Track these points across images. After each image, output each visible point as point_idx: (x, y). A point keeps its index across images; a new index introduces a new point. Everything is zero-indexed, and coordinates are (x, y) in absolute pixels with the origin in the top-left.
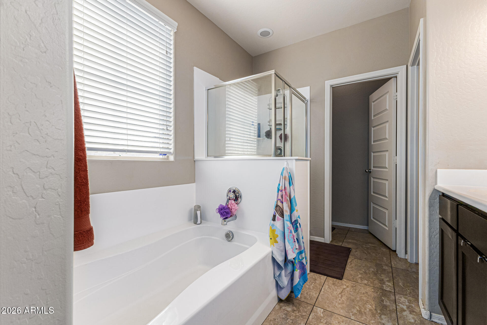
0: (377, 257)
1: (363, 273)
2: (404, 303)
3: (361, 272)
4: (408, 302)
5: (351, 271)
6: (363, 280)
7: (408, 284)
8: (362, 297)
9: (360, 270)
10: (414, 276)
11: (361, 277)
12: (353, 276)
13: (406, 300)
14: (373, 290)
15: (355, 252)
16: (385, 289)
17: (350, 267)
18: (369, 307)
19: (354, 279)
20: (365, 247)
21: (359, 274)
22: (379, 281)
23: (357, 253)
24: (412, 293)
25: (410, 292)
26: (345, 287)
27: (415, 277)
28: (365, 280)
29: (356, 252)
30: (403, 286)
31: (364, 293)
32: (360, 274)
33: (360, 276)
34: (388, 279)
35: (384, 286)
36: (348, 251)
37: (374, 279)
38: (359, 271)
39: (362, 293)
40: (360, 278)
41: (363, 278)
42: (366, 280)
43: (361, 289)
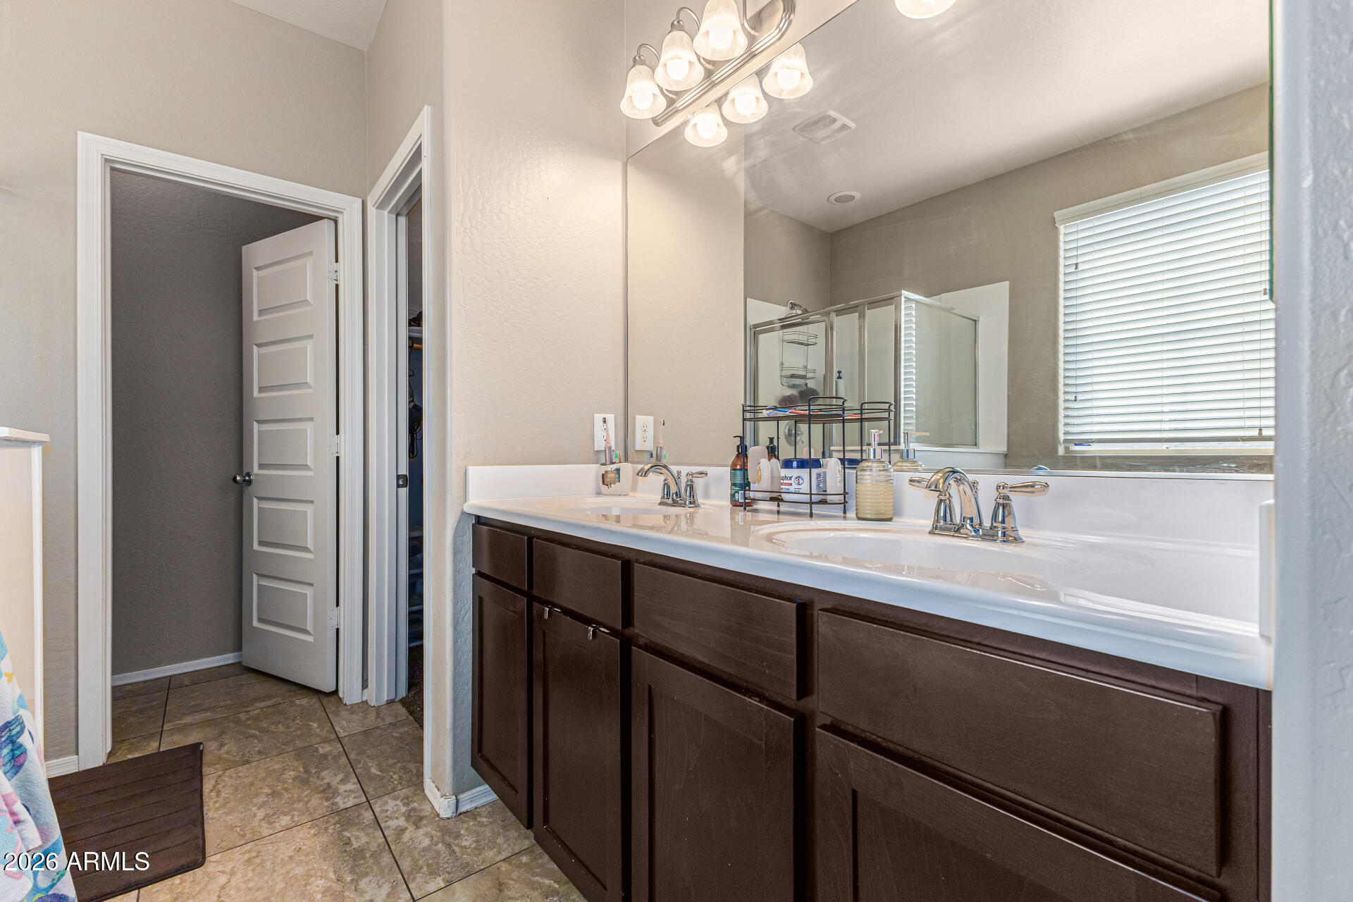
0: (292, 730)
1: (266, 799)
2: (396, 812)
3: (262, 799)
4: (404, 804)
5: (227, 814)
6: (274, 822)
7: (390, 761)
8: (288, 872)
9: (257, 795)
10: (395, 734)
11: (267, 815)
12: (238, 829)
13: (398, 802)
14: (312, 831)
15: (220, 750)
16: (342, 806)
17: (217, 805)
18: (318, 887)
19: (244, 835)
20: (248, 719)
21: (256, 811)
22: (322, 795)
23: (226, 748)
24: (404, 776)
25: (400, 778)
26: (222, 880)
27: (398, 735)
28: (281, 817)
29: (222, 745)
30: (380, 771)
31: (291, 857)
32: (259, 808)
33: (261, 814)
34: (341, 776)
35: (338, 799)
36: (194, 753)
37: (306, 796)
38: (255, 801)
39: (286, 859)
40: (263, 819)
41: (273, 815)
42: (286, 815)
43: (277, 850)
